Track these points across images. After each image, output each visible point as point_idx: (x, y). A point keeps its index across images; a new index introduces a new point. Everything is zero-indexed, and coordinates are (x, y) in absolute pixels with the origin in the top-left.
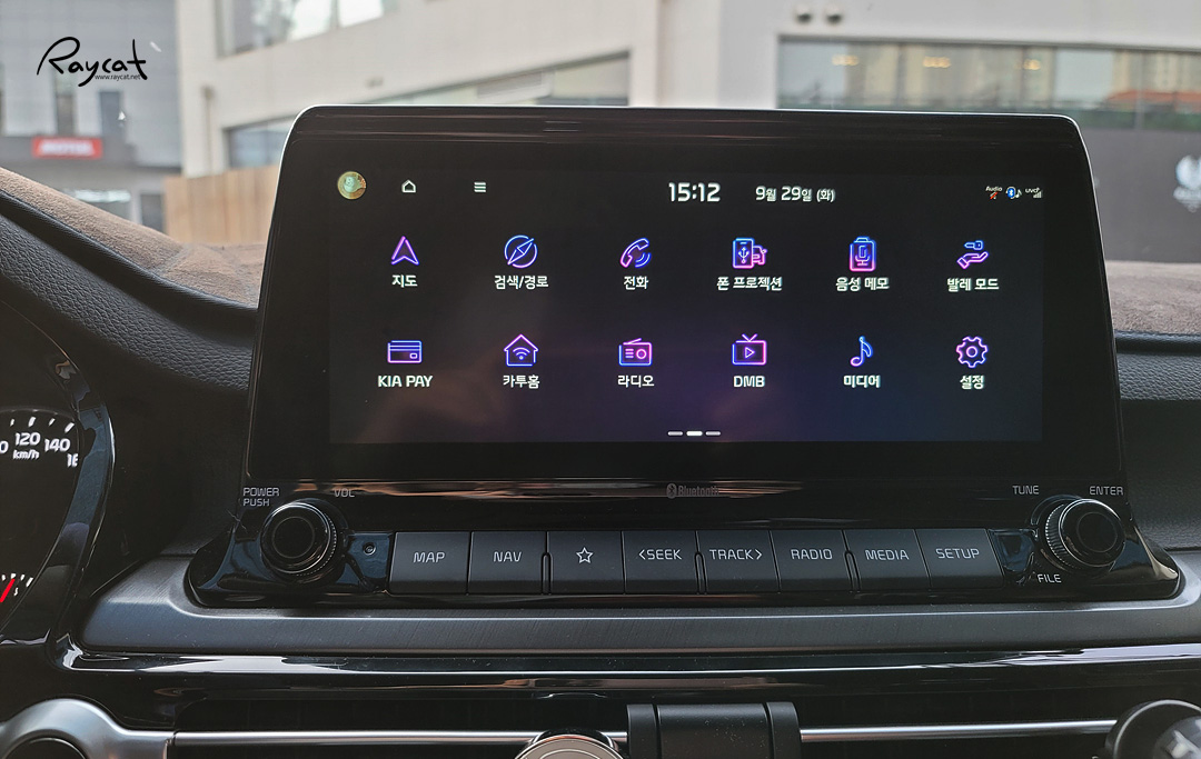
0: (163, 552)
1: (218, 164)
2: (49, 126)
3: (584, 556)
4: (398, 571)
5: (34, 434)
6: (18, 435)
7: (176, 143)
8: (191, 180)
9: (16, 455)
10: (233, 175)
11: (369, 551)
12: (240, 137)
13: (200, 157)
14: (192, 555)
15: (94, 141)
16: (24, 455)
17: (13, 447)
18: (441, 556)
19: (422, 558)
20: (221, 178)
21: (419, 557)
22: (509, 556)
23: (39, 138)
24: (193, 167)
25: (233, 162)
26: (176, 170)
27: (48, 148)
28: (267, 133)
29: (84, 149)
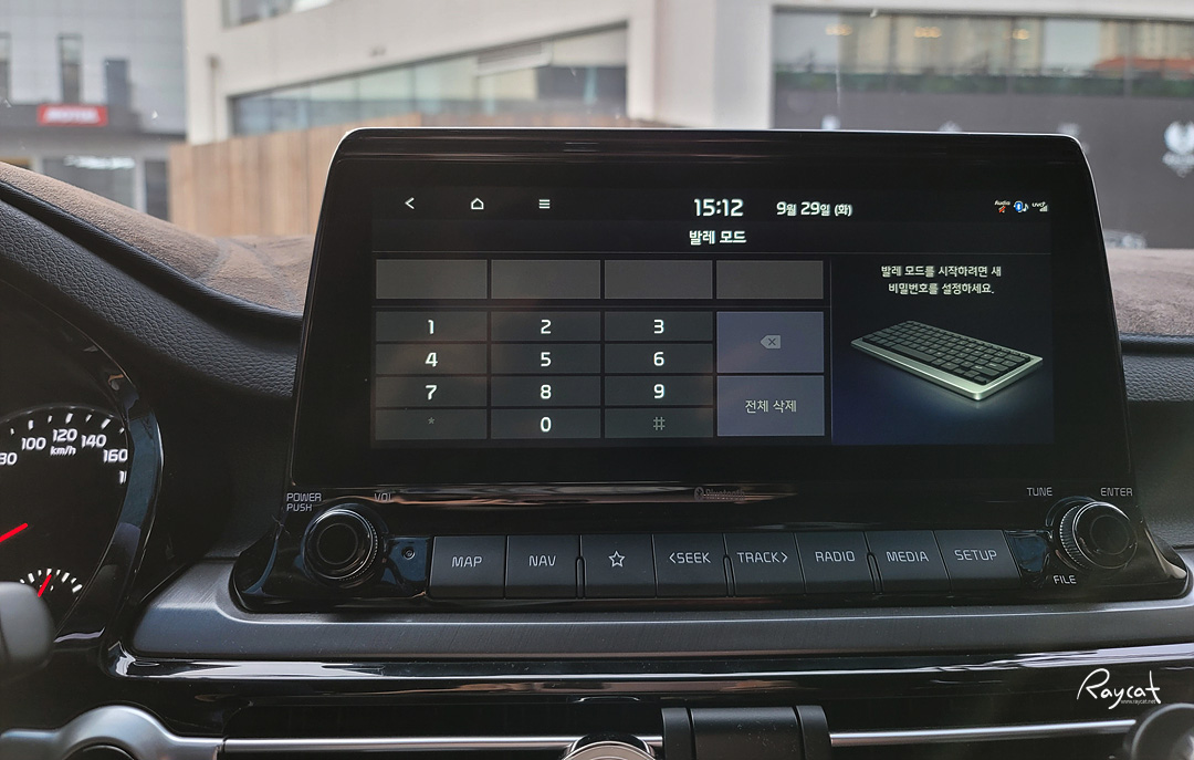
0: (208, 555)
1: (222, 131)
2: (53, 92)
3: (617, 560)
4: (437, 576)
5: (71, 430)
6: (55, 432)
7: (182, 111)
8: (196, 148)
9: (53, 451)
10: (237, 144)
11: (408, 555)
12: (245, 105)
13: (205, 125)
14: (235, 558)
15: (100, 109)
16: (61, 451)
17: (50, 443)
18: (478, 560)
19: (461, 562)
20: (226, 145)
21: (457, 562)
22: (544, 560)
23: (44, 106)
24: (198, 134)
25: (237, 128)
26: (180, 137)
27: (54, 115)
28: (271, 101)
29: (88, 116)
